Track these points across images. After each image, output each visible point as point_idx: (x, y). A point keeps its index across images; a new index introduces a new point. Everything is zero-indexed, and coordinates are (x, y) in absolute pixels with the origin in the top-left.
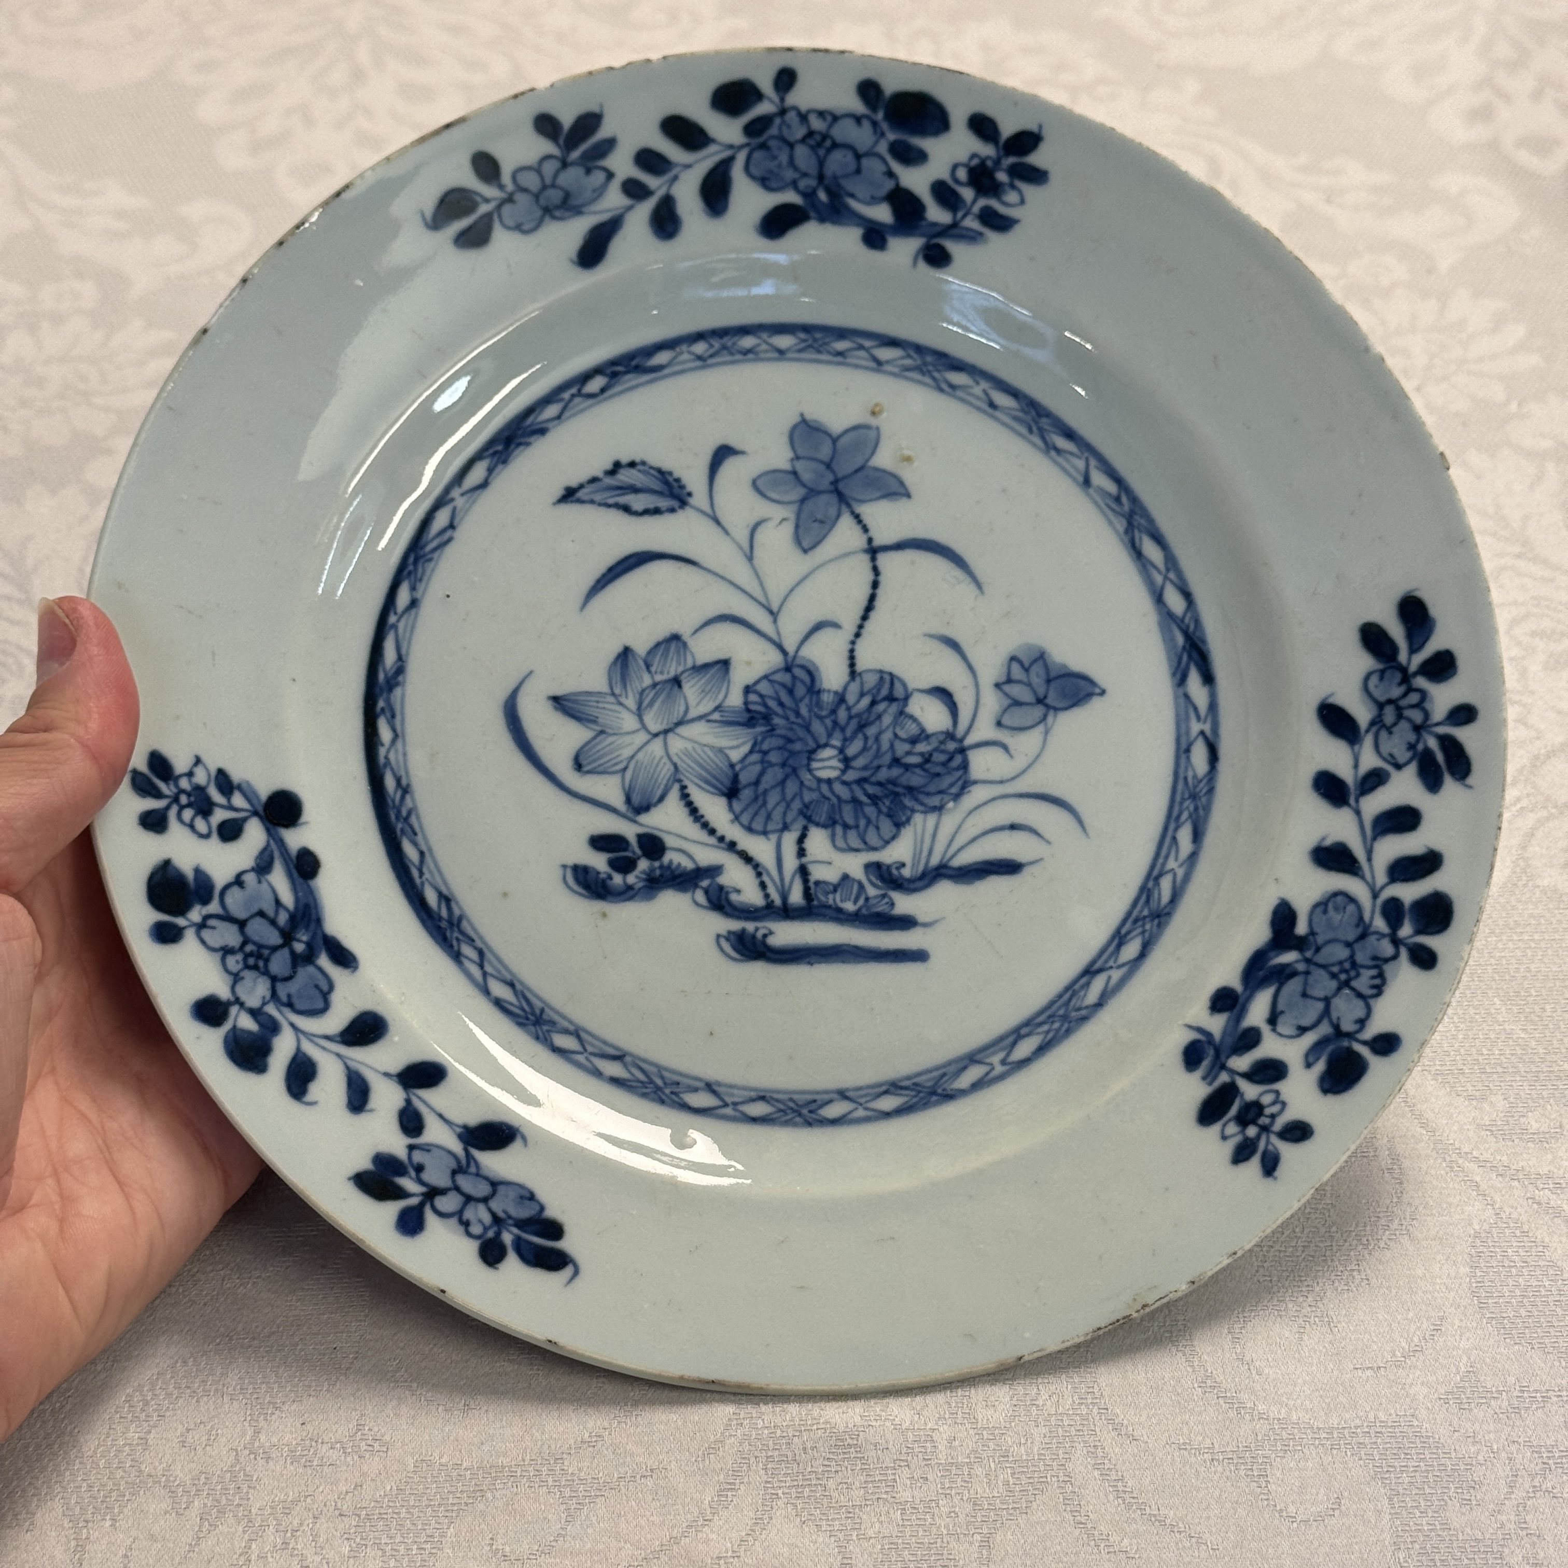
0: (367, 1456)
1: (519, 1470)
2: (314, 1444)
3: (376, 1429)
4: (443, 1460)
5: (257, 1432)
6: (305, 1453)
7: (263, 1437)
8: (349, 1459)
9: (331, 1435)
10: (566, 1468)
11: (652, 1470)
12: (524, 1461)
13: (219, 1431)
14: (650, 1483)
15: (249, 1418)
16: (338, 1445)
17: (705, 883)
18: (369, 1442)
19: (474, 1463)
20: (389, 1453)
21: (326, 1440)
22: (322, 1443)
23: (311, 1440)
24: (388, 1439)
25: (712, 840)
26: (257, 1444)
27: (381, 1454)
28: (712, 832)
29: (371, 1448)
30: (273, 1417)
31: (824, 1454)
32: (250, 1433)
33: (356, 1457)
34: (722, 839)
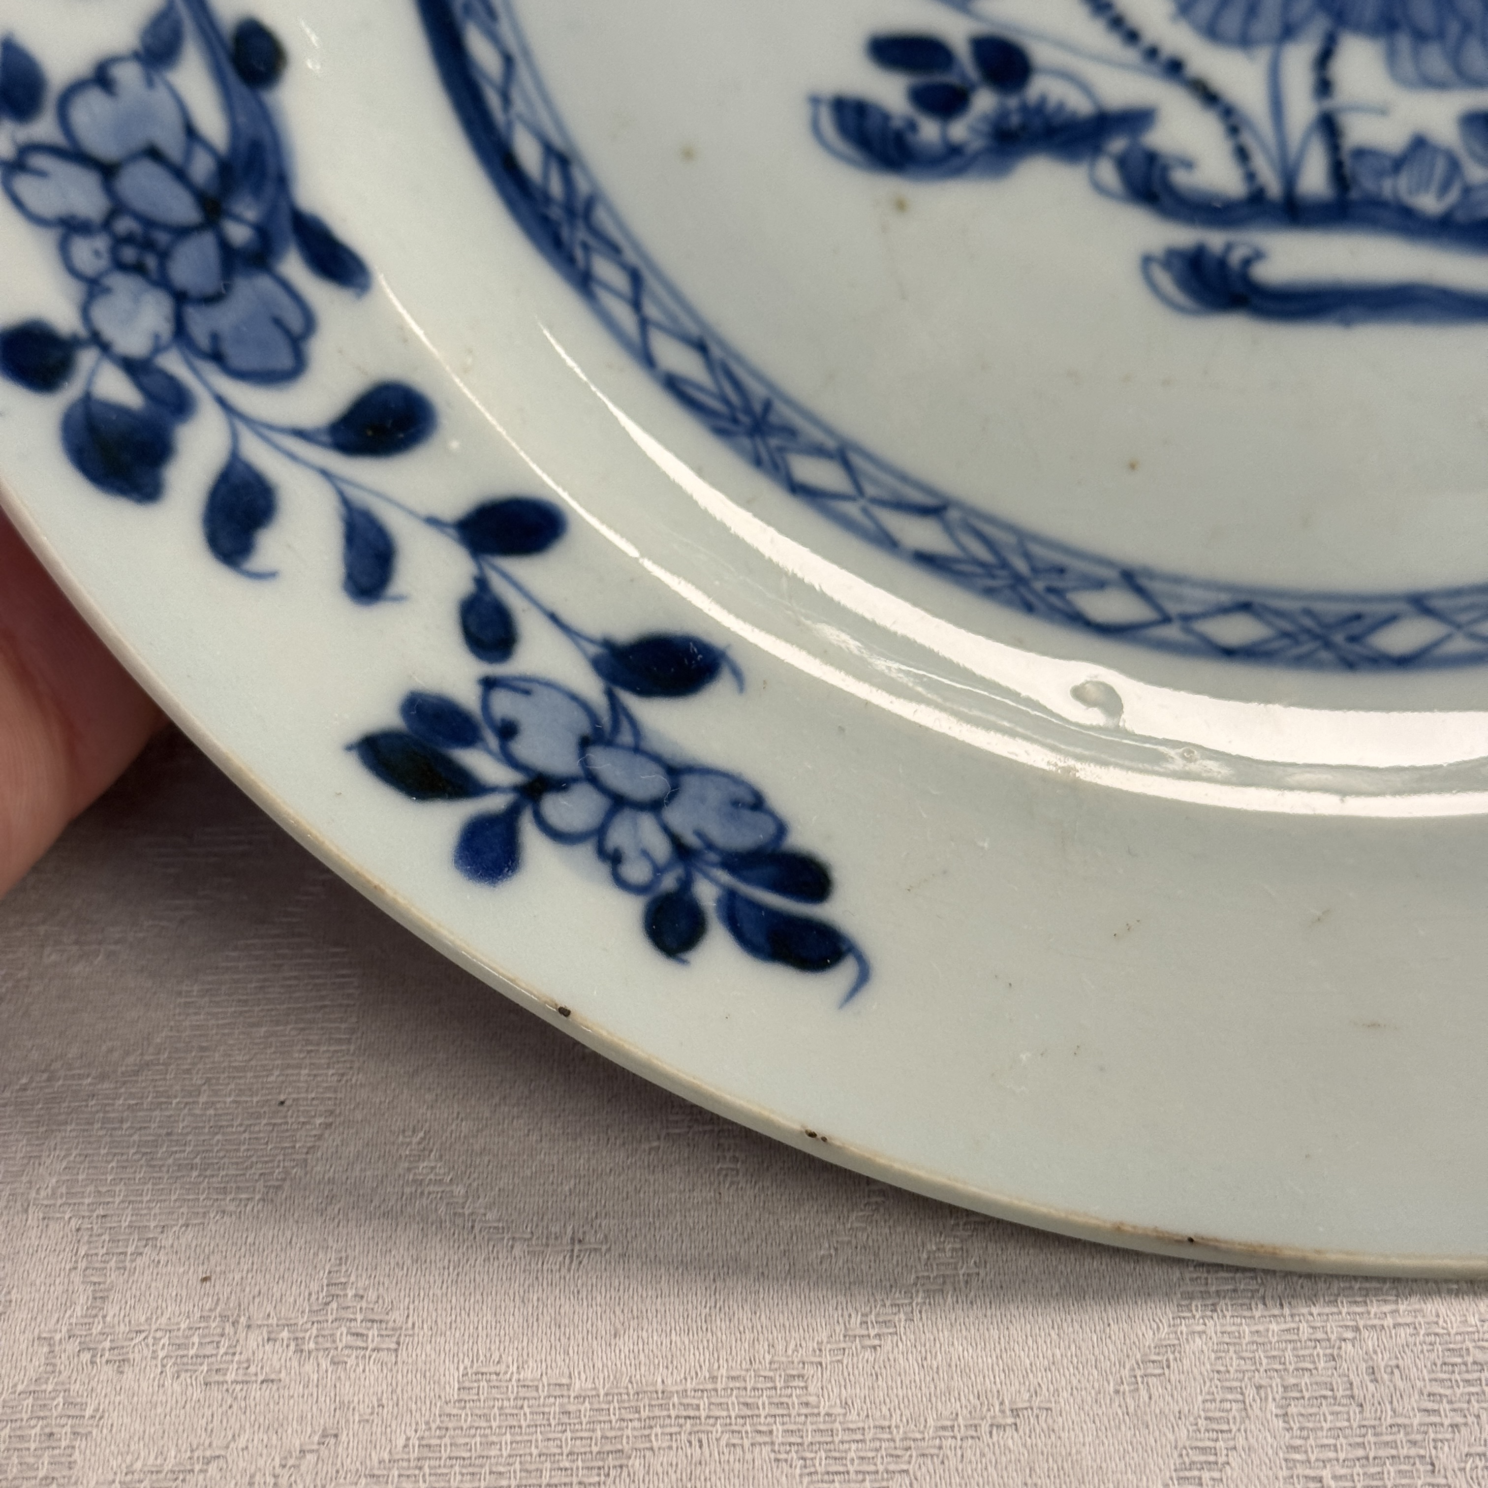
0: (351, 1362)
1: (703, 1403)
2: (229, 1329)
3: (372, 1295)
4: (527, 1374)
5: (100, 1298)
6: (209, 1350)
7: (112, 1310)
8: (309, 1367)
9: (269, 1308)
10: (812, 1400)
11: (1016, 1412)
12: (714, 1379)
13: (14, 1296)
14: (1011, 1439)
15: (82, 1265)
16: (285, 1334)
17: (1118, 144)
18: (357, 1327)
19: (599, 1384)
20: (403, 1354)
21: (258, 1318)
22: (249, 1327)
23: (224, 1318)
24: (400, 1320)
25: (1131, 55)
26: (97, 1329)
27: (383, 1355)
28: (1132, 36)
29: (360, 1343)
30: (139, 1261)
31: (1419, 1384)
32: (82, 1299)
33: (325, 1363)
34: (1152, 53)
